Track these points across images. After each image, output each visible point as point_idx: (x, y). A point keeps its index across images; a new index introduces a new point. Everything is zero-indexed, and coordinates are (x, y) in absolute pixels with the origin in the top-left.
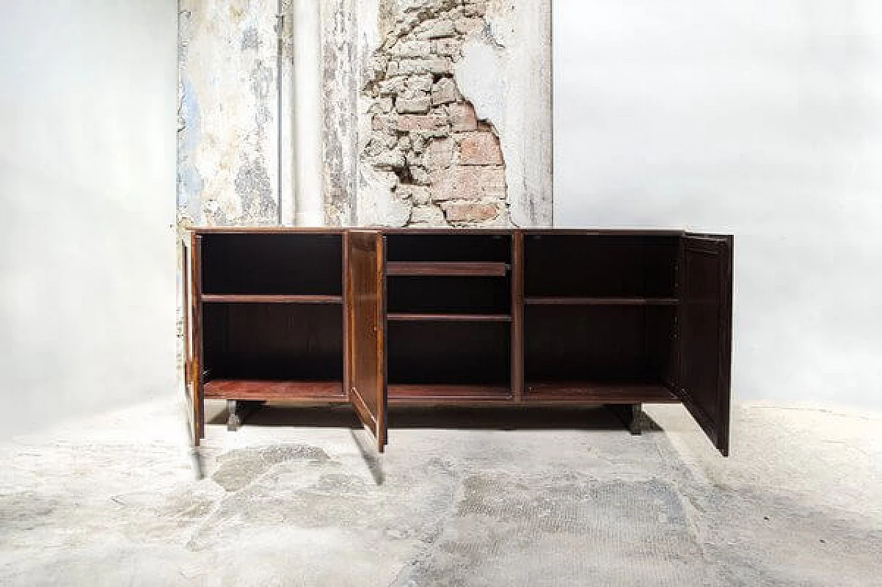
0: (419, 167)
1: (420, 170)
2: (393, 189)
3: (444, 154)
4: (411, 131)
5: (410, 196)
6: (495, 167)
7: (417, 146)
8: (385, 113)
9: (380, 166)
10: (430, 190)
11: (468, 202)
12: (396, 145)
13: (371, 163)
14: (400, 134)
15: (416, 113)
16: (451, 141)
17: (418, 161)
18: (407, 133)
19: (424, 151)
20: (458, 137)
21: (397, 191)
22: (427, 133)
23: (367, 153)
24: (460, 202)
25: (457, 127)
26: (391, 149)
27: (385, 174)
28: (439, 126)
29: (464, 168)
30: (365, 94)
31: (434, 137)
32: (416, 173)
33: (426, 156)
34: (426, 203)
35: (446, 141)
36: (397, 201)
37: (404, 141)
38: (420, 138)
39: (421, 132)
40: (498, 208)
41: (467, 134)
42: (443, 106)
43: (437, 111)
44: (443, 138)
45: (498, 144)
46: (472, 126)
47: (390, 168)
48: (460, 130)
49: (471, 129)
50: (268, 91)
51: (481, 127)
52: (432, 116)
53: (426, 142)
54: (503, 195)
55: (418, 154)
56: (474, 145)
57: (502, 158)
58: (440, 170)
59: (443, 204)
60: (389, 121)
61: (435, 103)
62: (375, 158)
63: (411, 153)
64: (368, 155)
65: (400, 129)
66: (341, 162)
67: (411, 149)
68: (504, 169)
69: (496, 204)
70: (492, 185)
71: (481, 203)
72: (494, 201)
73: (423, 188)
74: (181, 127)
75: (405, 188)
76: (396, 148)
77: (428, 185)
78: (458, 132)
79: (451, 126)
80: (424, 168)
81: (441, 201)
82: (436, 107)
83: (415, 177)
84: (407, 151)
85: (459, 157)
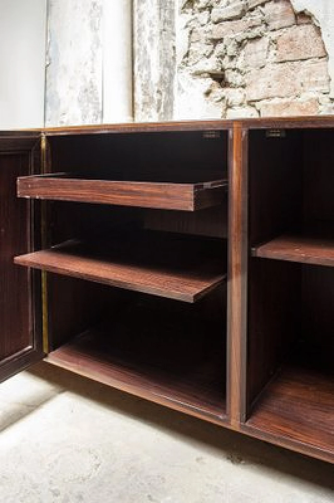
0: (234, 70)
1: (235, 73)
2: (208, 93)
3: (260, 54)
4: (225, 37)
5: (223, 98)
6: (317, 60)
7: (231, 50)
8: (203, 25)
9: (198, 74)
10: (245, 91)
11: (285, 100)
12: (212, 53)
13: (190, 72)
14: (216, 41)
15: (230, 20)
16: (265, 41)
17: (232, 64)
18: (221, 40)
19: (239, 55)
20: (274, 35)
21: (212, 95)
22: (240, 36)
23: (186, 64)
24: (276, 101)
25: (273, 25)
26: (208, 57)
27: (202, 80)
28: (253, 27)
29: (280, 65)
30: (185, 12)
31: (248, 39)
32: (230, 77)
33: (241, 59)
34: (241, 105)
35: (261, 41)
36: (211, 103)
37: (220, 48)
38: (233, 42)
39: (233, 36)
40: (320, 104)
41: (284, 30)
42: (260, 7)
43: (253, 13)
44: (257, 38)
45: (320, 34)
46: (290, 20)
47: (206, 75)
48: (277, 27)
49: (289, 24)
50: (99, 25)
51: (300, 21)
52: (248, 19)
53: (240, 45)
54: (326, 89)
55: (232, 58)
56: (291, 40)
57: (324, 48)
58: (254, 71)
59: (257, 104)
60: (205, 32)
61: (250, 7)
62: (192, 68)
63: (227, 58)
64: (187, 66)
65: (215, 37)
66: (150, 73)
67: (226, 54)
68: (327, 60)
69: (317, 100)
70: (313, 79)
71: (300, 100)
72: (314, 96)
73: (237, 90)
74: (48, 63)
75: (219, 92)
76: (213, 56)
77: (243, 87)
78: (274, 30)
79: (267, 25)
80: (239, 71)
81: (255, 101)
82: (252, 10)
83: (230, 80)
84: (222, 57)
85: (275, 55)
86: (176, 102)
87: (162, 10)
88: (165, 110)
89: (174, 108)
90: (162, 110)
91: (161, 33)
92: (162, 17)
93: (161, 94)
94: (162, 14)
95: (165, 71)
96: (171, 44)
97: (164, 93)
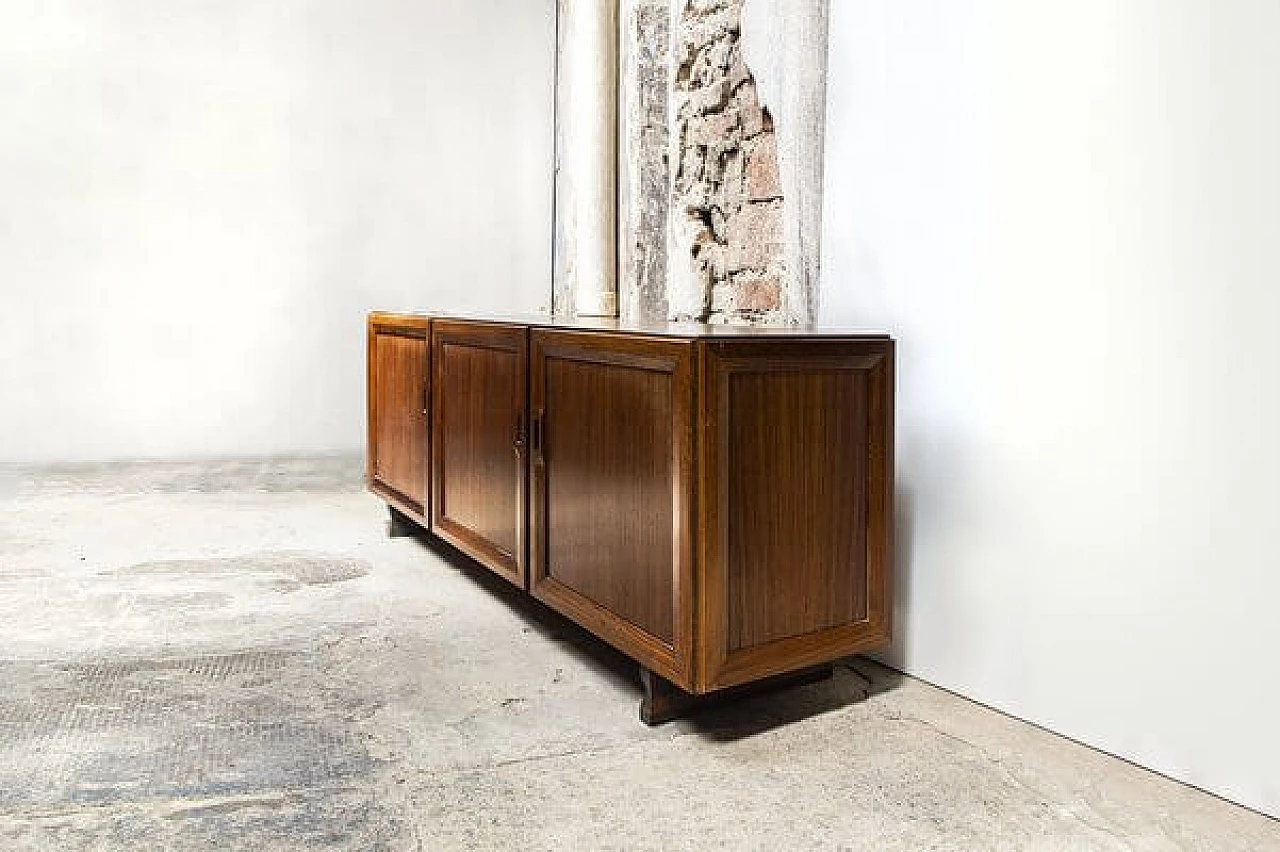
0: (718, 209)
1: (719, 215)
2: (696, 253)
4: (708, 145)
5: (706, 264)
6: (778, 202)
7: (713, 171)
8: (694, 117)
9: (690, 212)
10: (727, 251)
11: (754, 276)
13: (684, 206)
15: (714, 110)
17: (716, 199)
19: (721, 181)
20: (749, 148)
21: (699, 255)
22: (719, 145)
23: (680, 189)
24: (748, 276)
25: (747, 129)
26: (700, 179)
27: (695, 224)
28: (731, 129)
29: (752, 207)
30: (680, 88)
31: (727, 152)
32: (715, 222)
33: (723, 189)
34: (724, 277)
35: (738, 157)
36: (696, 272)
38: (715, 156)
39: (714, 144)
40: (780, 288)
41: (755, 139)
42: (738, 90)
43: (734, 100)
44: (735, 152)
46: (759, 122)
47: (697, 214)
48: (750, 134)
49: (758, 129)
51: (766, 124)
53: (721, 162)
55: (716, 185)
56: (760, 160)
58: (733, 214)
59: (735, 279)
60: (696, 131)
61: (732, 88)
62: (686, 198)
63: (712, 186)
64: (682, 193)
65: (702, 142)
69: (778, 281)
70: (776, 239)
71: (765, 276)
72: (777, 272)
73: (721, 249)
75: (706, 251)
76: (704, 177)
77: (726, 244)
78: (748, 138)
79: (743, 126)
80: (722, 213)
81: (733, 273)
82: (734, 94)
83: (715, 229)
85: (749, 186)
86: (670, 264)
87: (646, 88)
88: (651, 281)
89: (667, 276)
90: (645, 280)
91: (643, 133)
92: (645, 103)
93: (644, 250)
94: (646, 95)
95: (651, 206)
96: (661, 151)
97: (649, 248)
